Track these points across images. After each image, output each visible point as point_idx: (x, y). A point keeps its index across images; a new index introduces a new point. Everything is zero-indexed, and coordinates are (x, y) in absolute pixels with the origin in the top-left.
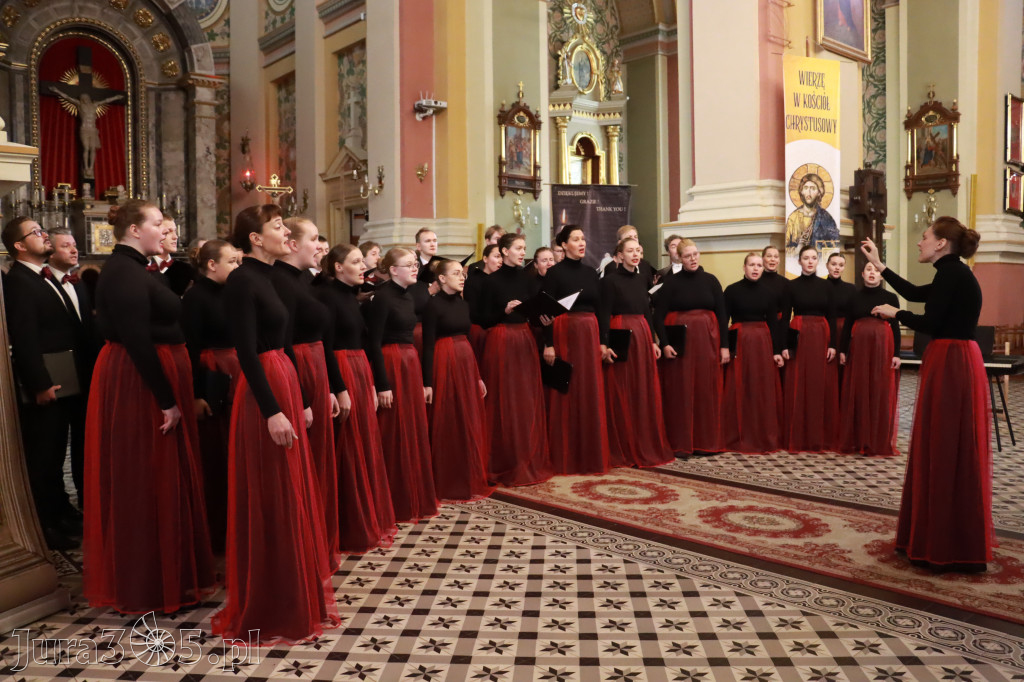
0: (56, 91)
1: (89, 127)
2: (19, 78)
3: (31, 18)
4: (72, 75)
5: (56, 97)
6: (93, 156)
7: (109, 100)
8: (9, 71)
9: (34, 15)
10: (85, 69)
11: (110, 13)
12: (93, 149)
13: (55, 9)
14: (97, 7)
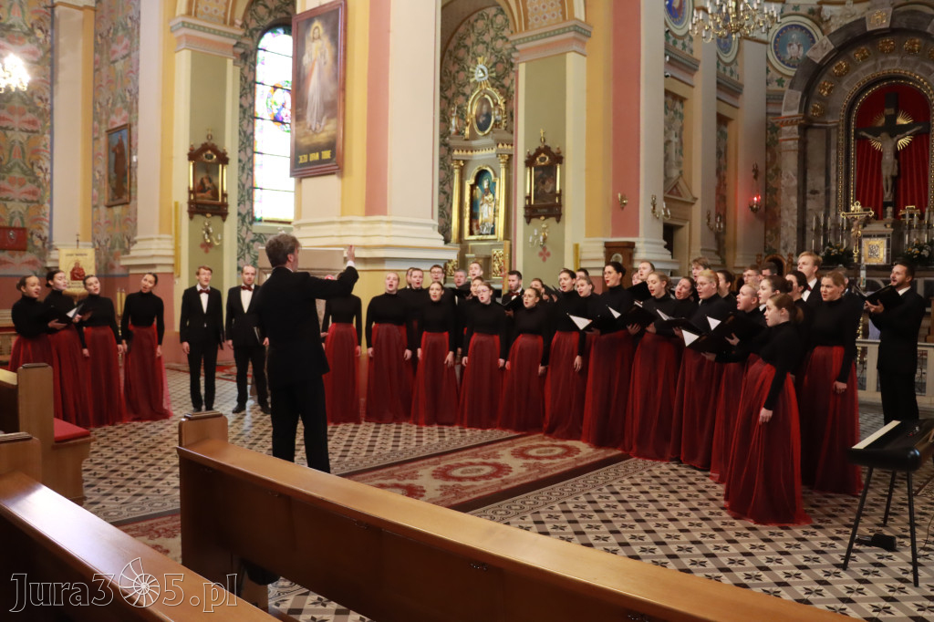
0: (864, 134)
1: (888, 158)
2: (833, 132)
3: (844, 84)
4: (880, 119)
5: (866, 139)
6: (890, 183)
7: (908, 133)
8: (825, 128)
9: (847, 80)
10: (890, 111)
11: (909, 58)
12: (889, 177)
13: (863, 71)
14: (897, 58)
